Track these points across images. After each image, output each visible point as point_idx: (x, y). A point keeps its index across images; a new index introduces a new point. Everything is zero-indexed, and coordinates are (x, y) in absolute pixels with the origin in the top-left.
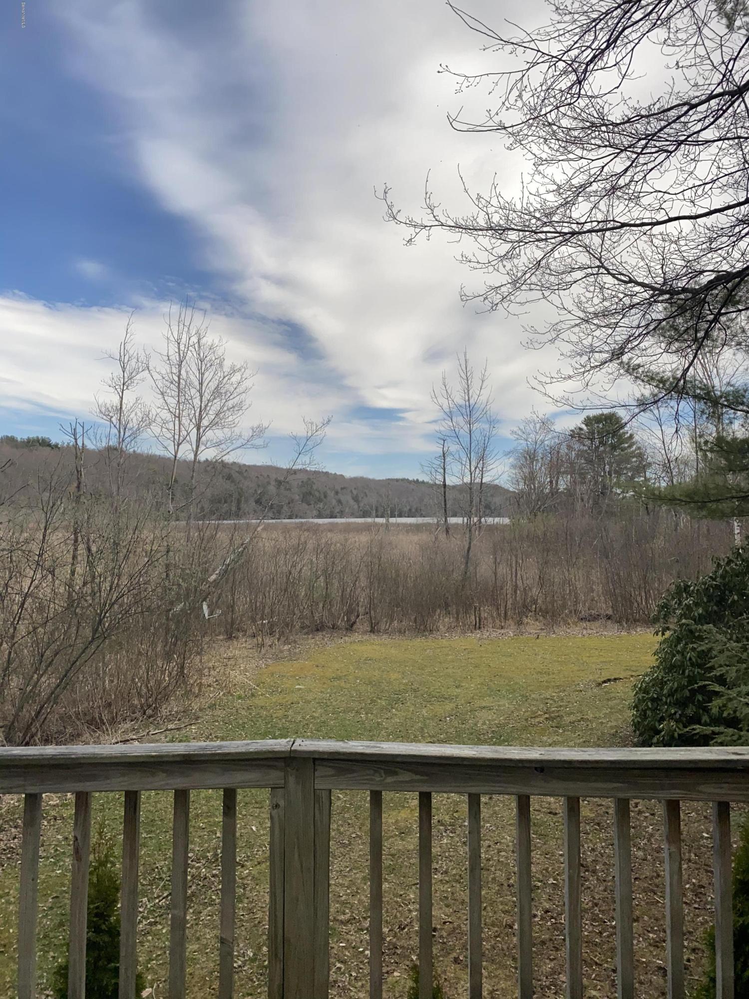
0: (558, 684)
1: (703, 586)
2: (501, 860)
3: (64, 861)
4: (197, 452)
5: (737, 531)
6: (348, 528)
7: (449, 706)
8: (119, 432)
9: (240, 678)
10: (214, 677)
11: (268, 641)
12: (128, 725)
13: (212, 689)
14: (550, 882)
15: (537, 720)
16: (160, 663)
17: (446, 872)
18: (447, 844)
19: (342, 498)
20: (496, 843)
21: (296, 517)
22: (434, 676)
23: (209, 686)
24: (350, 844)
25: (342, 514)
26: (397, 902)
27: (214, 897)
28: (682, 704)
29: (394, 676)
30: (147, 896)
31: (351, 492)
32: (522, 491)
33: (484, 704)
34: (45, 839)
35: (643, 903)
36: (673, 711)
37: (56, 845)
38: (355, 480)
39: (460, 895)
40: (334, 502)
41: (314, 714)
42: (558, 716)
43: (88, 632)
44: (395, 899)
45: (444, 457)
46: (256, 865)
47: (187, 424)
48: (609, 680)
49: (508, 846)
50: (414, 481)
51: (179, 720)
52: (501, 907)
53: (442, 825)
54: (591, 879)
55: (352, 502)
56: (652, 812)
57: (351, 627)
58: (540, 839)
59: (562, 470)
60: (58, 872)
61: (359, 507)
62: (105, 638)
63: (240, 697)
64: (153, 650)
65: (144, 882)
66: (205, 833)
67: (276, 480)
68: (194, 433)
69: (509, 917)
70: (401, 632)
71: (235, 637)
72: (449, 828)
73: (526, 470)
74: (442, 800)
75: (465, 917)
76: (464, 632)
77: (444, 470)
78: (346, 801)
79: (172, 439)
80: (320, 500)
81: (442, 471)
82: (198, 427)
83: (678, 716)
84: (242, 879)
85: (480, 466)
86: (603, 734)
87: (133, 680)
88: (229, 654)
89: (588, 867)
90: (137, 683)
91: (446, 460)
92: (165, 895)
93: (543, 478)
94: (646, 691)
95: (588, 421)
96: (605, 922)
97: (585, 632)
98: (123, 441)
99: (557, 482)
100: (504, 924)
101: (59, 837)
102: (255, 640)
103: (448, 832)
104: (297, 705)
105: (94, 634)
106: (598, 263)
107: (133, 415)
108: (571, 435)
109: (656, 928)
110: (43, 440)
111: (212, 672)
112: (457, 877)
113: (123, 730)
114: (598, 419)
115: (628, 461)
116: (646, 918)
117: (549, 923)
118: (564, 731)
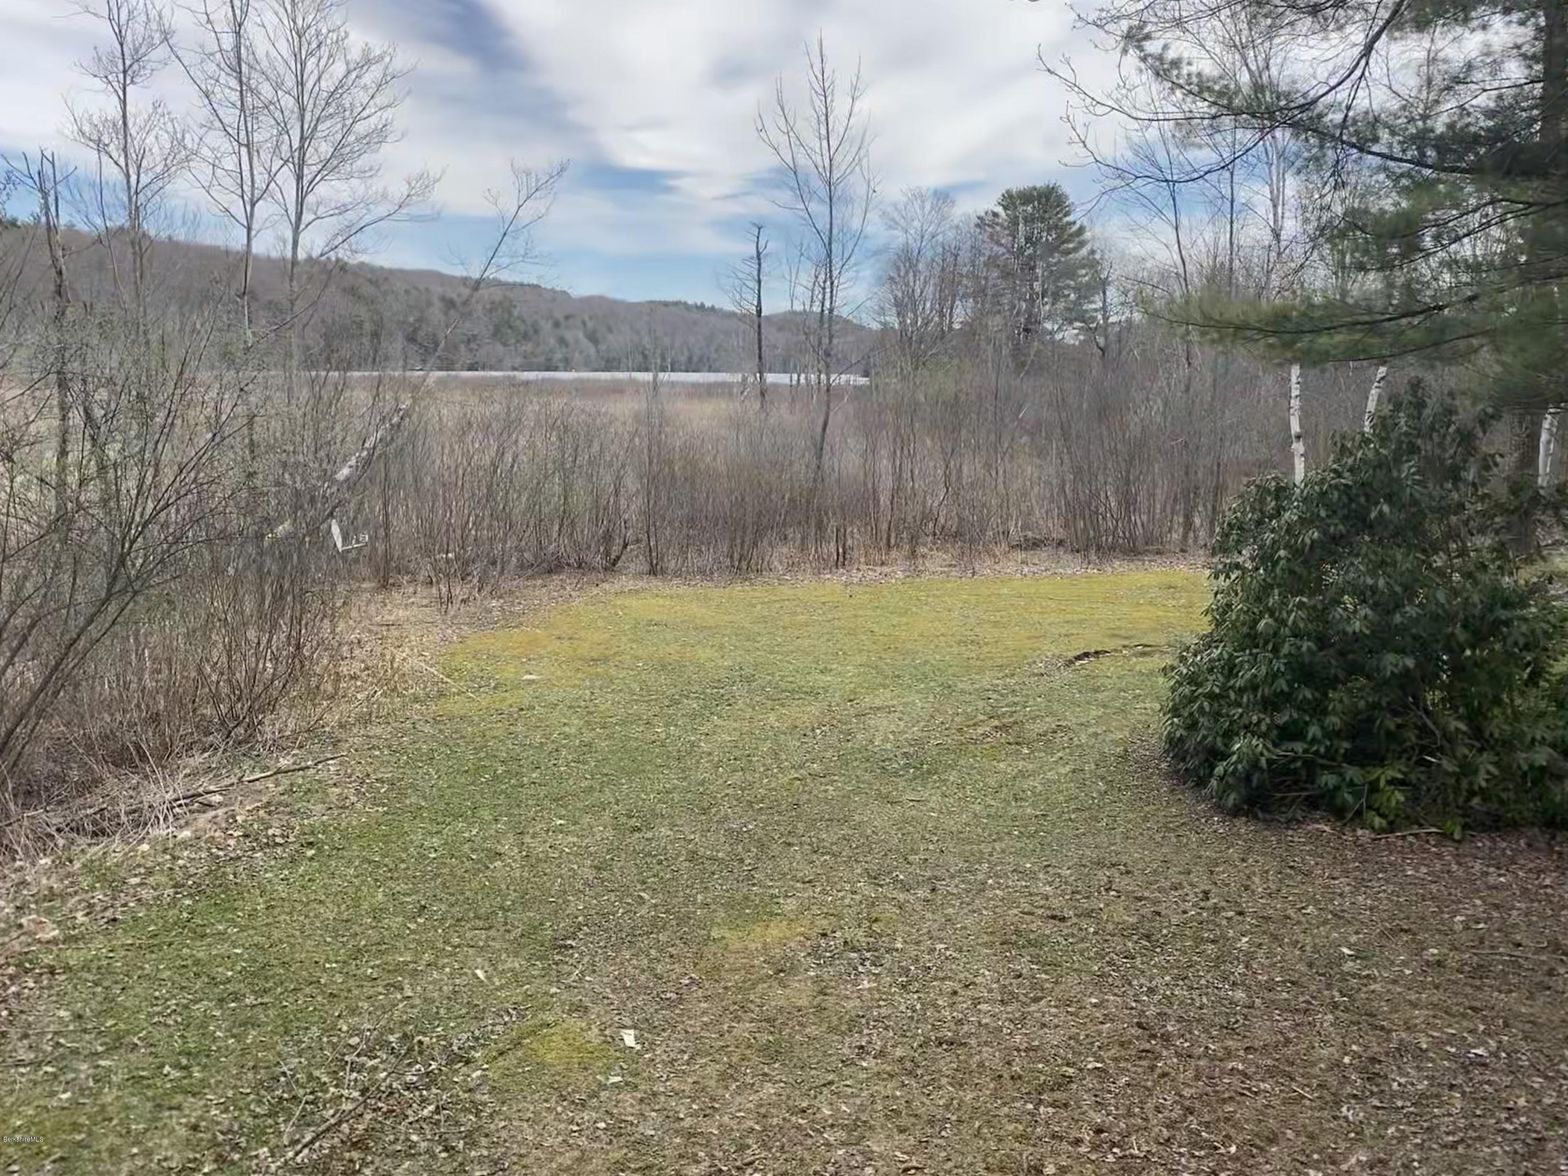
0: (999, 662)
1: (1317, 488)
2: (984, 1021)
3: (76, 1071)
4: (298, 226)
5: (1295, 393)
6: (582, 389)
7: (814, 709)
8: (128, 176)
9: (415, 662)
10: (363, 661)
11: (459, 591)
12: (197, 760)
13: (359, 683)
14: (1090, 1066)
15: (980, 731)
16: (252, 634)
17: (881, 1054)
18: (870, 989)
19: (569, 336)
20: (967, 986)
21: (483, 369)
22: (778, 653)
23: (354, 677)
24: (681, 1000)
25: (568, 365)
26: (799, 1128)
27: (414, 1138)
28: (1270, 705)
29: (703, 654)
30: (266, 1143)
31: (584, 323)
32: (889, 327)
33: (878, 702)
34: (31, 1019)
35: (1275, 1102)
36: (1255, 719)
37: (56, 1033)
38: (588, 301)
39: (923, 1103)
40: (552, 341)
41: (567, 729)
42: (1016, 723)
43: (100, 579)
44: (794, 1119)
45: (759, 259)
46: (495, 1058)
48: (1086, 655)
49: (990, 991)
50: (697, 307)
51: (300, 747)
52: (1011, 1127)
53: (853, 949)
54: (1165, 1053)
55: (585, 342)
56: (1238, 909)
57: (612, 566)
58: (1046, 973)
59: (961, 289)
60: (64, 1096)
61: (598, 351)
62: (136, 593)
63: (416, 700)
64: (236, 612)
65: (258, 1110)
66: (380, 989)
67: (443, 299)
69: (1031, 1149)
70: (705, 573)
71: (393, 585)
72: (868, 955)
74: (843, 898)
75: (944, 1154)
76: (818, 573)
77: (759, 282)
78: (656, 905)
79: (239, 192)
80: (525, 337)
81: (753, 284)
83: (1263, 728)
84: (470, 1090)
86: (1102, 754)
87: (200, 671)
88: (387, 617)
89: (1152, 1028)
90: (209, 676)
91: (763, 265)
92: (308, 1137)
94: (1192, 680)
95: (1010, 200)
96: (1216, 1148)
97: (1026, 570)
98: (137, 193)
100: (1025, 1166)
101: (62, 1013)
102: (434, 590)
103: (867, 963)
104: (530, 713)
105: (111, 585)
107: (150, 140)
108: (977, 226)
109: (1316, 1156)
111: (357, 652)
112: (908, 1065)
113: (187, 771)
114: (1026, 197)
115: (1072, 275)
116: (1290, 1134)
117: (1111, 1158)
118: (1033, 752)
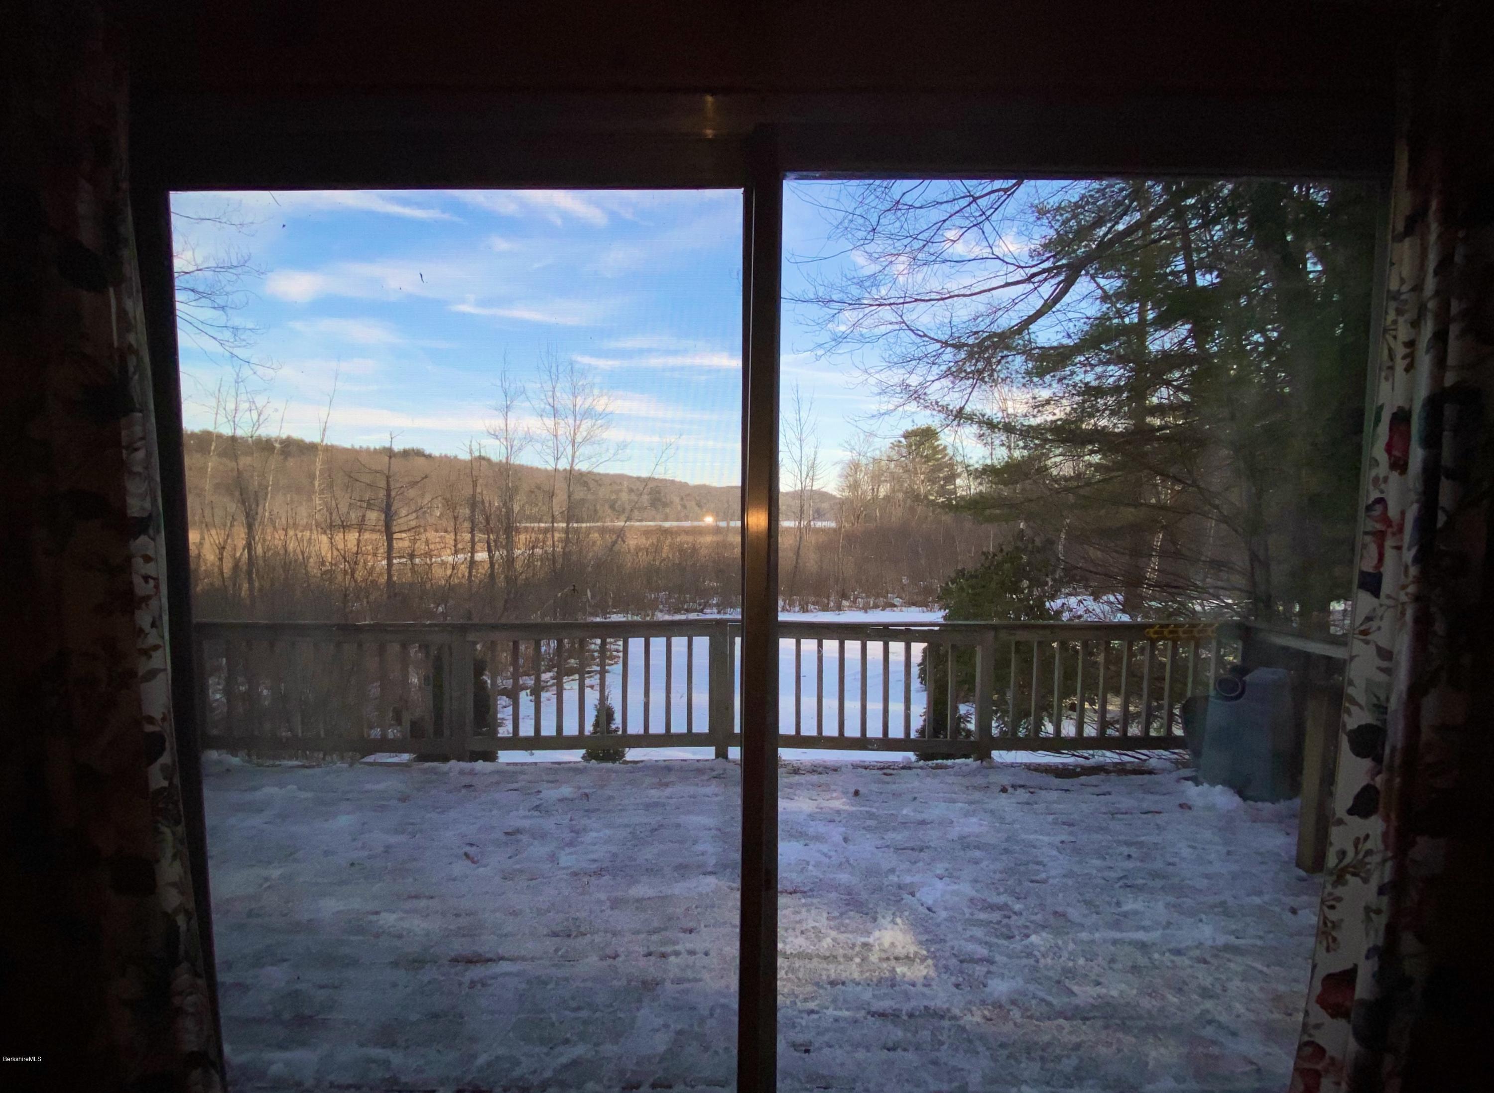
4: (572, 465)
31: (695, 498)
32: (847, 498)
40: (679, 507)
47: (563, 441)
59: (883, 478)
68: (569, 449)
73: (851, 479)
79: (552, 454)
80: (666, 506)
82: (573, 443)
85: (811, 474)
93: (866, 487)
95: (907, 435)
99: (878, 489)
106: (899, 319)
107: (517, 435)
108: (891, 448)
110: (418, 450)
114: (916, 433)
115: (941, 471)
